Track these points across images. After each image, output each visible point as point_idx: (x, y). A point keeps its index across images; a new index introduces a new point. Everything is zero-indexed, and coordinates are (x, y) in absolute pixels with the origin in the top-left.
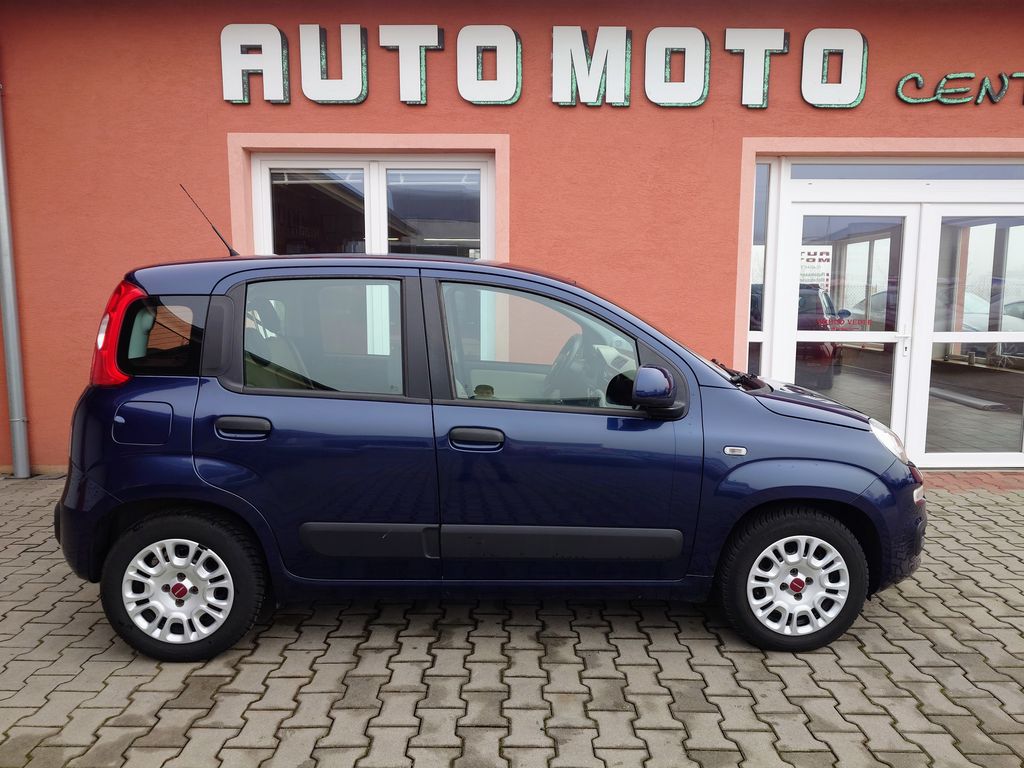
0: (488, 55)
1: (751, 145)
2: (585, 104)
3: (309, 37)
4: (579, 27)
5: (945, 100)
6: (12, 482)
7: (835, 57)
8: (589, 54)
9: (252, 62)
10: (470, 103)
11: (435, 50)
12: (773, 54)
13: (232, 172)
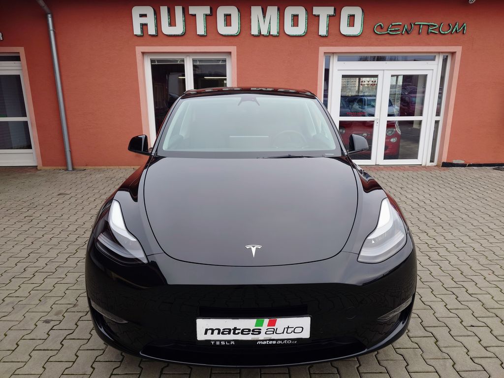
0: (228, 17)
1: (322, 50)
2: (263, 35)
3: (164, 10)
4: (260, 7)
5: (391, 33)
6: (68, 172)
7: (352, 17)
8: (264, 17)
9: (143, 20)
10: (222, 35)
11: (209, 15)
12: (330, 16)
13: (138, 61)
